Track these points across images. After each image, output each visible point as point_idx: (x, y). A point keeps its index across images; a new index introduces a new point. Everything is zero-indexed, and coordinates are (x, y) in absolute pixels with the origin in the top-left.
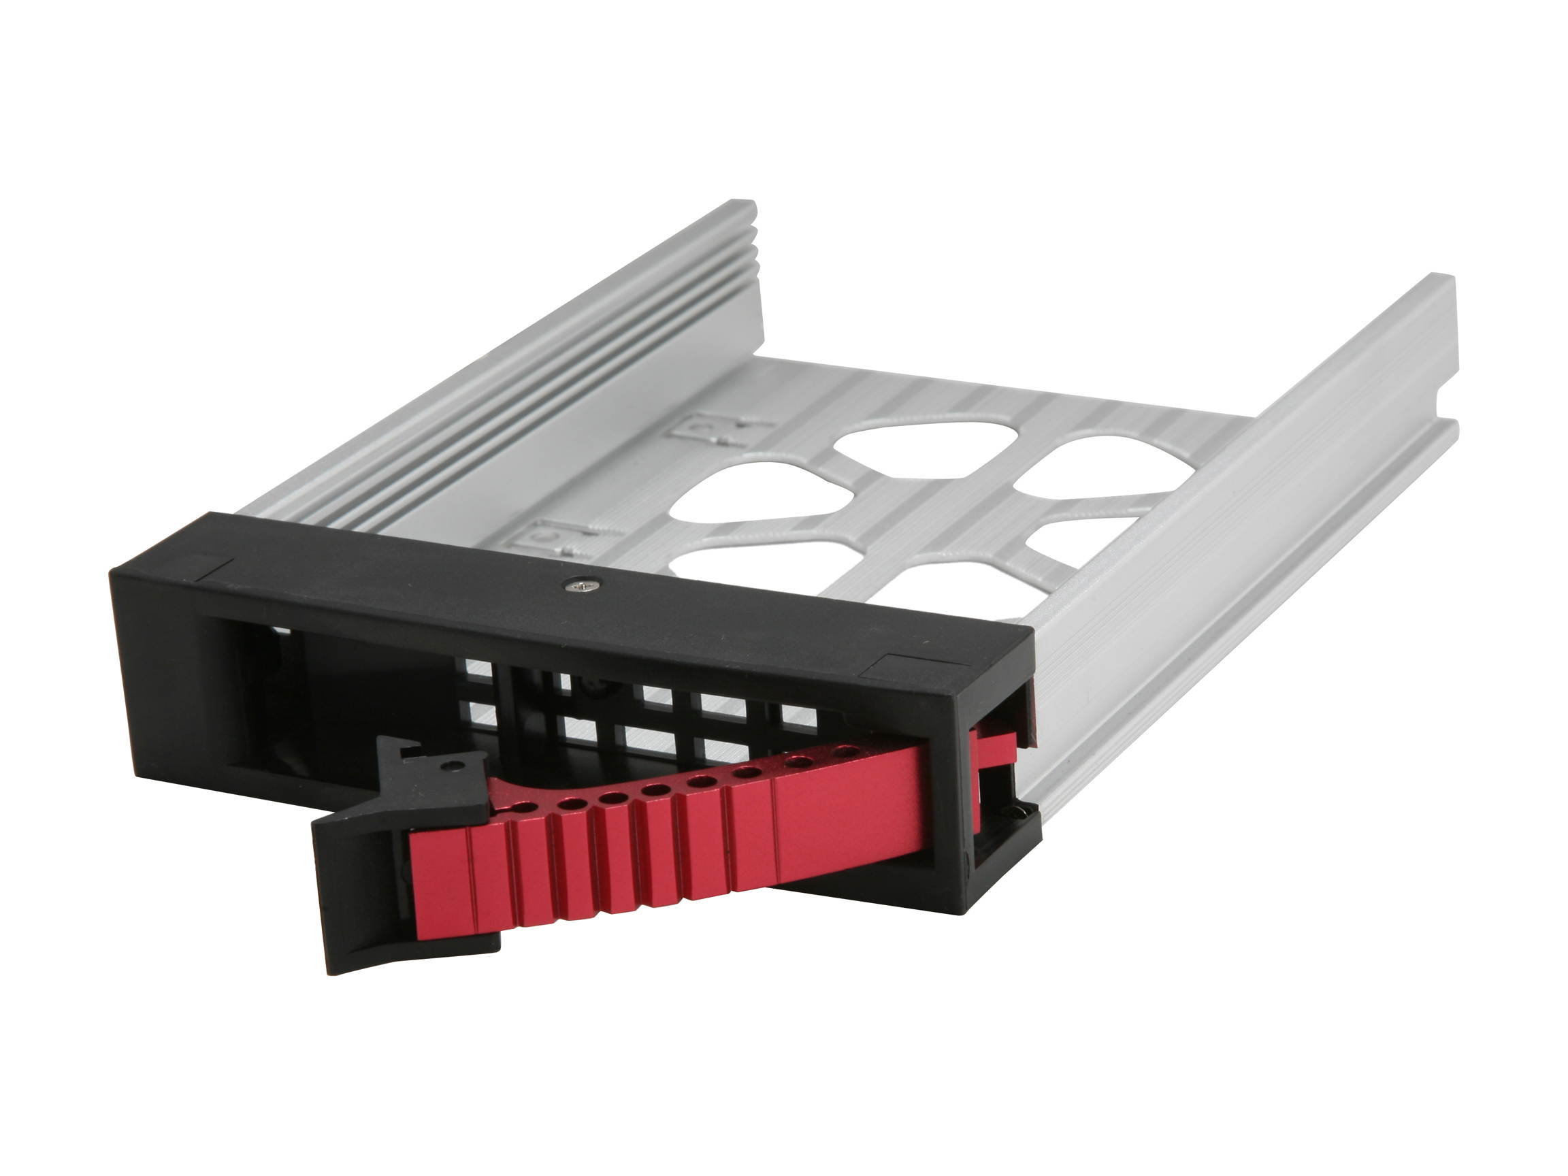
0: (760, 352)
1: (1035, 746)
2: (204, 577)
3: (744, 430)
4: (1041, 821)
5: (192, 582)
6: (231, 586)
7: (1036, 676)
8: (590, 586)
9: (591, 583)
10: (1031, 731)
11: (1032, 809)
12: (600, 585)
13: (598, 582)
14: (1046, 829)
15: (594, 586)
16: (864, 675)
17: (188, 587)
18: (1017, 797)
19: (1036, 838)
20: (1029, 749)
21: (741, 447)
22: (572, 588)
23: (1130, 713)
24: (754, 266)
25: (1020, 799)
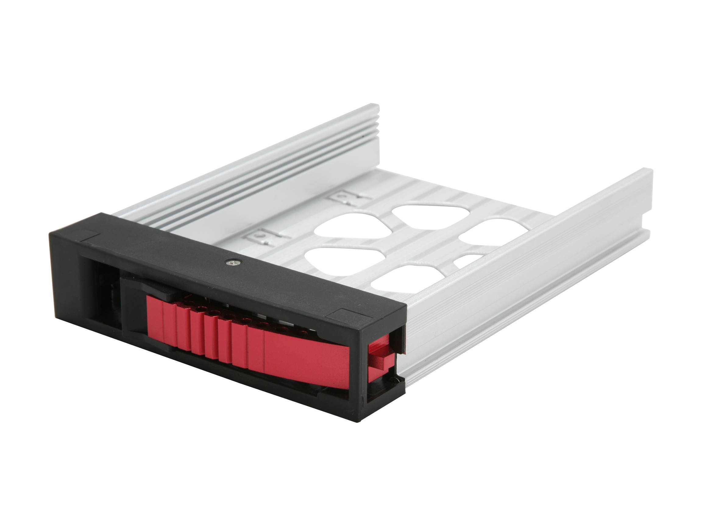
0: (379, 167)
1: (405, 354)
2: (86, 240)
3: (359, 200)
4: (405, 386)
5: (78, 242)
6: (93, 245)
7: (407, 325)
8: (236, 263)
9: (237, 262)
10: (403, 347)
11: (402, 380)
12: (241, 263)
13: (240, 261)
14: (407, 390)
15: (238, 263)
16: (327, 317)
17: (76, 244)
18: (397, 374)
19: (403, 392)
20: (402, 355)
21: (354, 206)
22: (229, 263)
23: (460, 343)
24: (376, 131)
25: (398, 375)
